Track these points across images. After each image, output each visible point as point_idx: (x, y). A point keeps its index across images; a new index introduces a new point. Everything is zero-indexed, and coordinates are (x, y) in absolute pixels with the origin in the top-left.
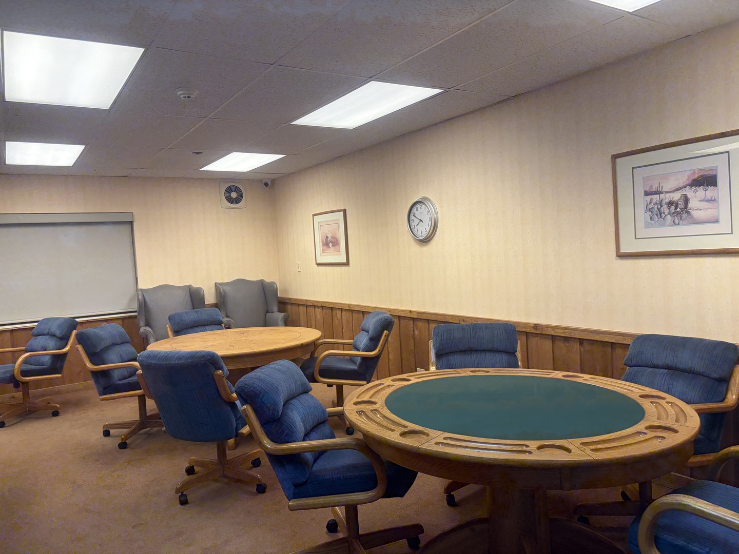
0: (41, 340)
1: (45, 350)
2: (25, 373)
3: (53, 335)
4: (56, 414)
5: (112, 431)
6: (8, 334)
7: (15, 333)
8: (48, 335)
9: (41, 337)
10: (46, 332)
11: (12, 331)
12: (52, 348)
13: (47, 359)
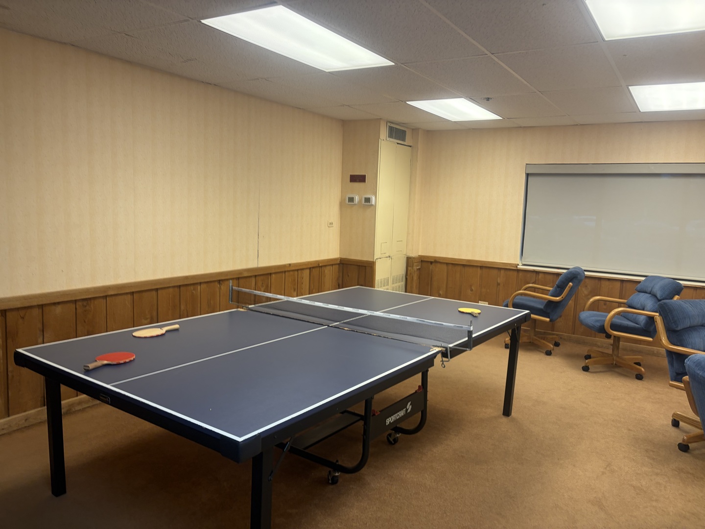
0: (643, 298)
1: (643, 310)
2: (615, 327)
3: (655, 296)
4: (639, 377)
5: (681, 423)
6: (618, 284)
7: (624, 285)
8: (650, 293)
9: (643, 294)
10: (649, 290)
11: (622, 281)
12: (649, 308)
13: (642, 320)
